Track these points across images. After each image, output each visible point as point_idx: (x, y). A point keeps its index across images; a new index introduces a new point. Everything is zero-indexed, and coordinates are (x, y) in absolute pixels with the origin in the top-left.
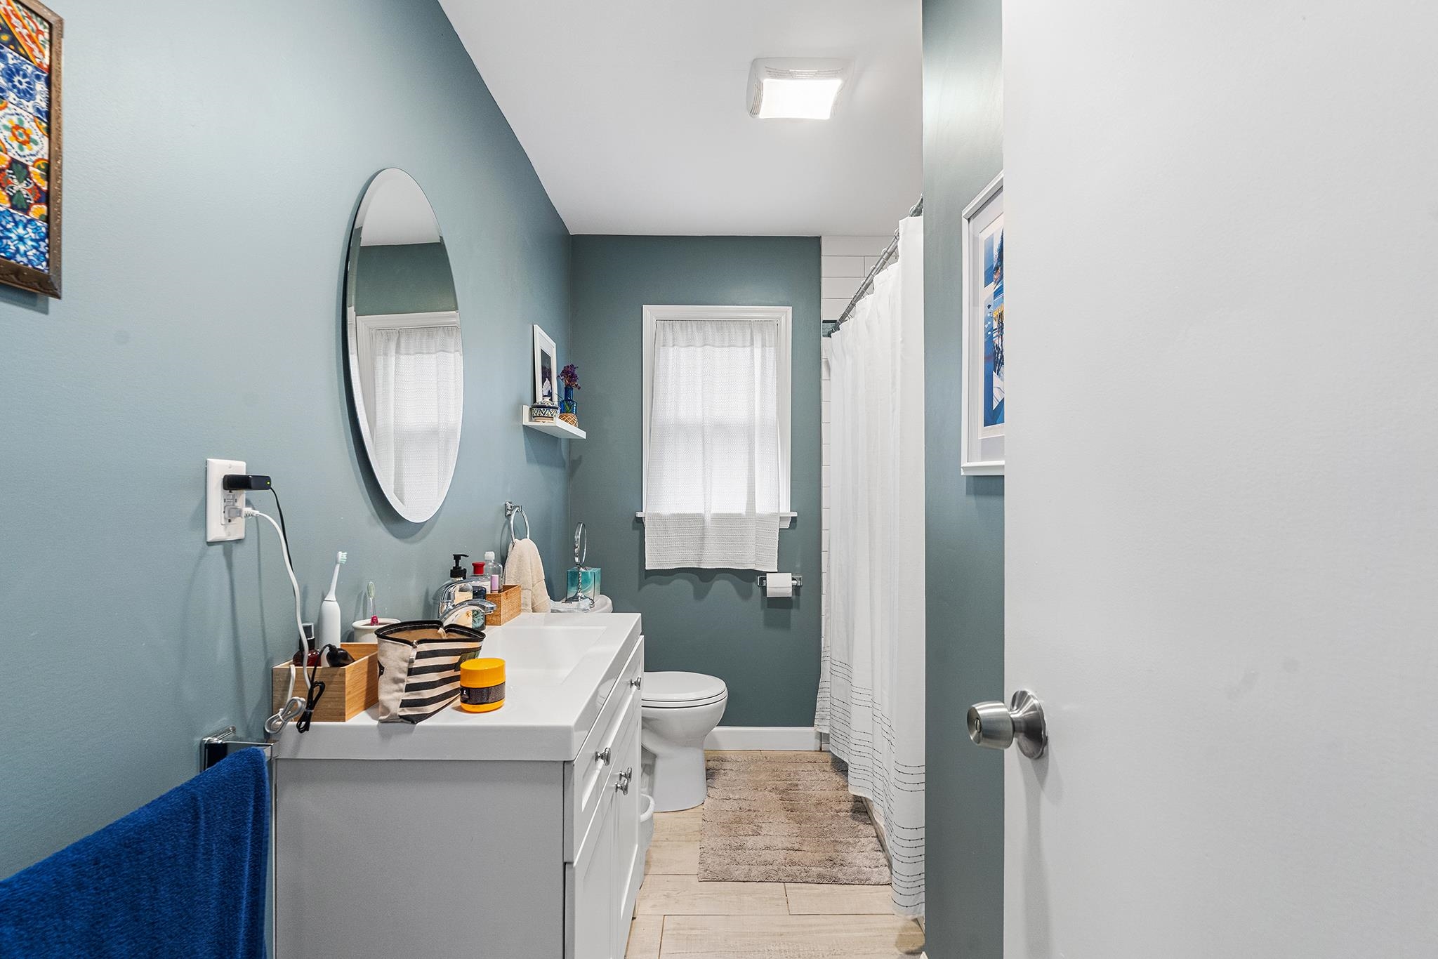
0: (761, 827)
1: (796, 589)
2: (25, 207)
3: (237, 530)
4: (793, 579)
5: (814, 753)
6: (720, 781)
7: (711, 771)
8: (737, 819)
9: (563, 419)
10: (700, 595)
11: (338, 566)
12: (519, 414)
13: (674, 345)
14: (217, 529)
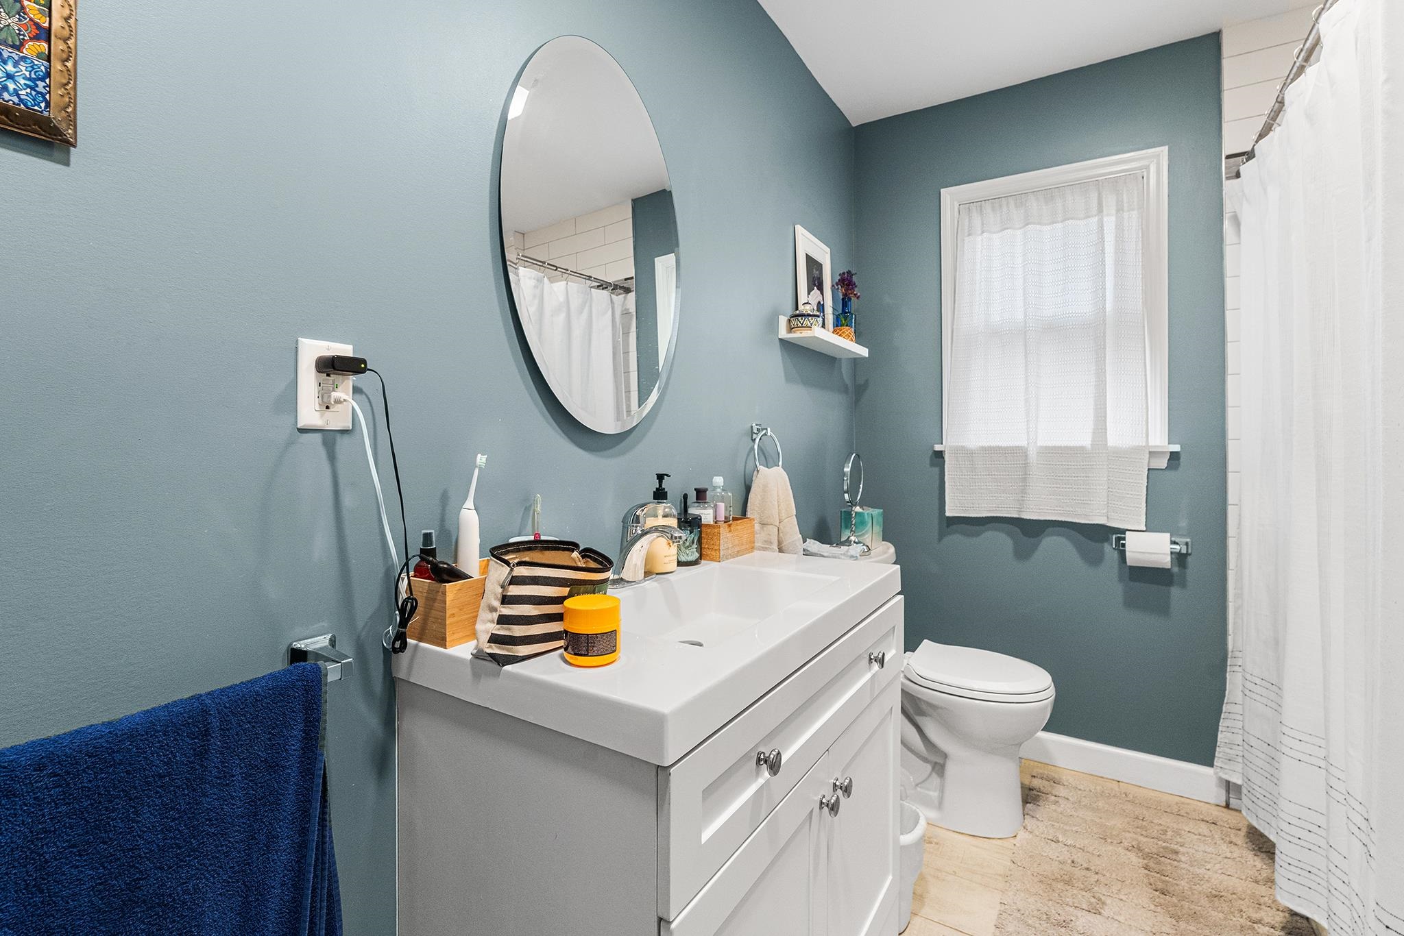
0: (1104, 903)
1: (1180, 558)
2: (18, 43)
3: (337, 420)
4: (1174, 543)
5: (1214, 808)
6: (1045, 810)
7: (1035, 792)
8: (1066, 877)
9: (837, 334)
10: (1022, 554)
11: (476, 472)
12: (772, 324)
13: (983, 232)
14: (309, 413)
